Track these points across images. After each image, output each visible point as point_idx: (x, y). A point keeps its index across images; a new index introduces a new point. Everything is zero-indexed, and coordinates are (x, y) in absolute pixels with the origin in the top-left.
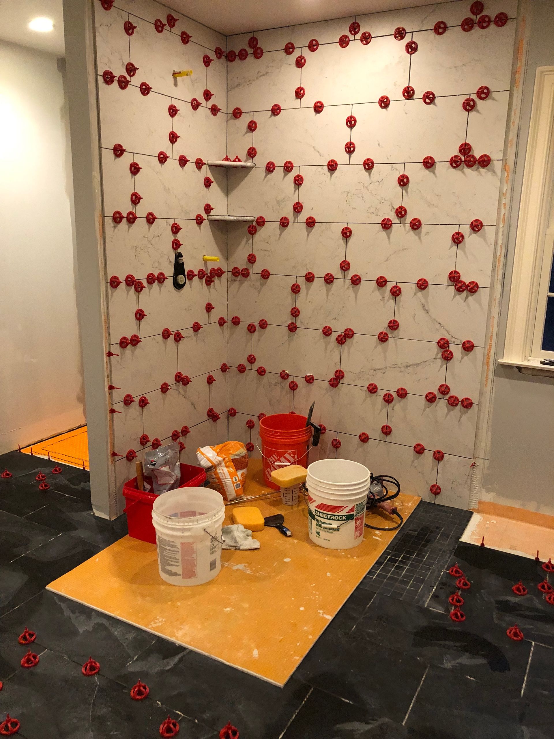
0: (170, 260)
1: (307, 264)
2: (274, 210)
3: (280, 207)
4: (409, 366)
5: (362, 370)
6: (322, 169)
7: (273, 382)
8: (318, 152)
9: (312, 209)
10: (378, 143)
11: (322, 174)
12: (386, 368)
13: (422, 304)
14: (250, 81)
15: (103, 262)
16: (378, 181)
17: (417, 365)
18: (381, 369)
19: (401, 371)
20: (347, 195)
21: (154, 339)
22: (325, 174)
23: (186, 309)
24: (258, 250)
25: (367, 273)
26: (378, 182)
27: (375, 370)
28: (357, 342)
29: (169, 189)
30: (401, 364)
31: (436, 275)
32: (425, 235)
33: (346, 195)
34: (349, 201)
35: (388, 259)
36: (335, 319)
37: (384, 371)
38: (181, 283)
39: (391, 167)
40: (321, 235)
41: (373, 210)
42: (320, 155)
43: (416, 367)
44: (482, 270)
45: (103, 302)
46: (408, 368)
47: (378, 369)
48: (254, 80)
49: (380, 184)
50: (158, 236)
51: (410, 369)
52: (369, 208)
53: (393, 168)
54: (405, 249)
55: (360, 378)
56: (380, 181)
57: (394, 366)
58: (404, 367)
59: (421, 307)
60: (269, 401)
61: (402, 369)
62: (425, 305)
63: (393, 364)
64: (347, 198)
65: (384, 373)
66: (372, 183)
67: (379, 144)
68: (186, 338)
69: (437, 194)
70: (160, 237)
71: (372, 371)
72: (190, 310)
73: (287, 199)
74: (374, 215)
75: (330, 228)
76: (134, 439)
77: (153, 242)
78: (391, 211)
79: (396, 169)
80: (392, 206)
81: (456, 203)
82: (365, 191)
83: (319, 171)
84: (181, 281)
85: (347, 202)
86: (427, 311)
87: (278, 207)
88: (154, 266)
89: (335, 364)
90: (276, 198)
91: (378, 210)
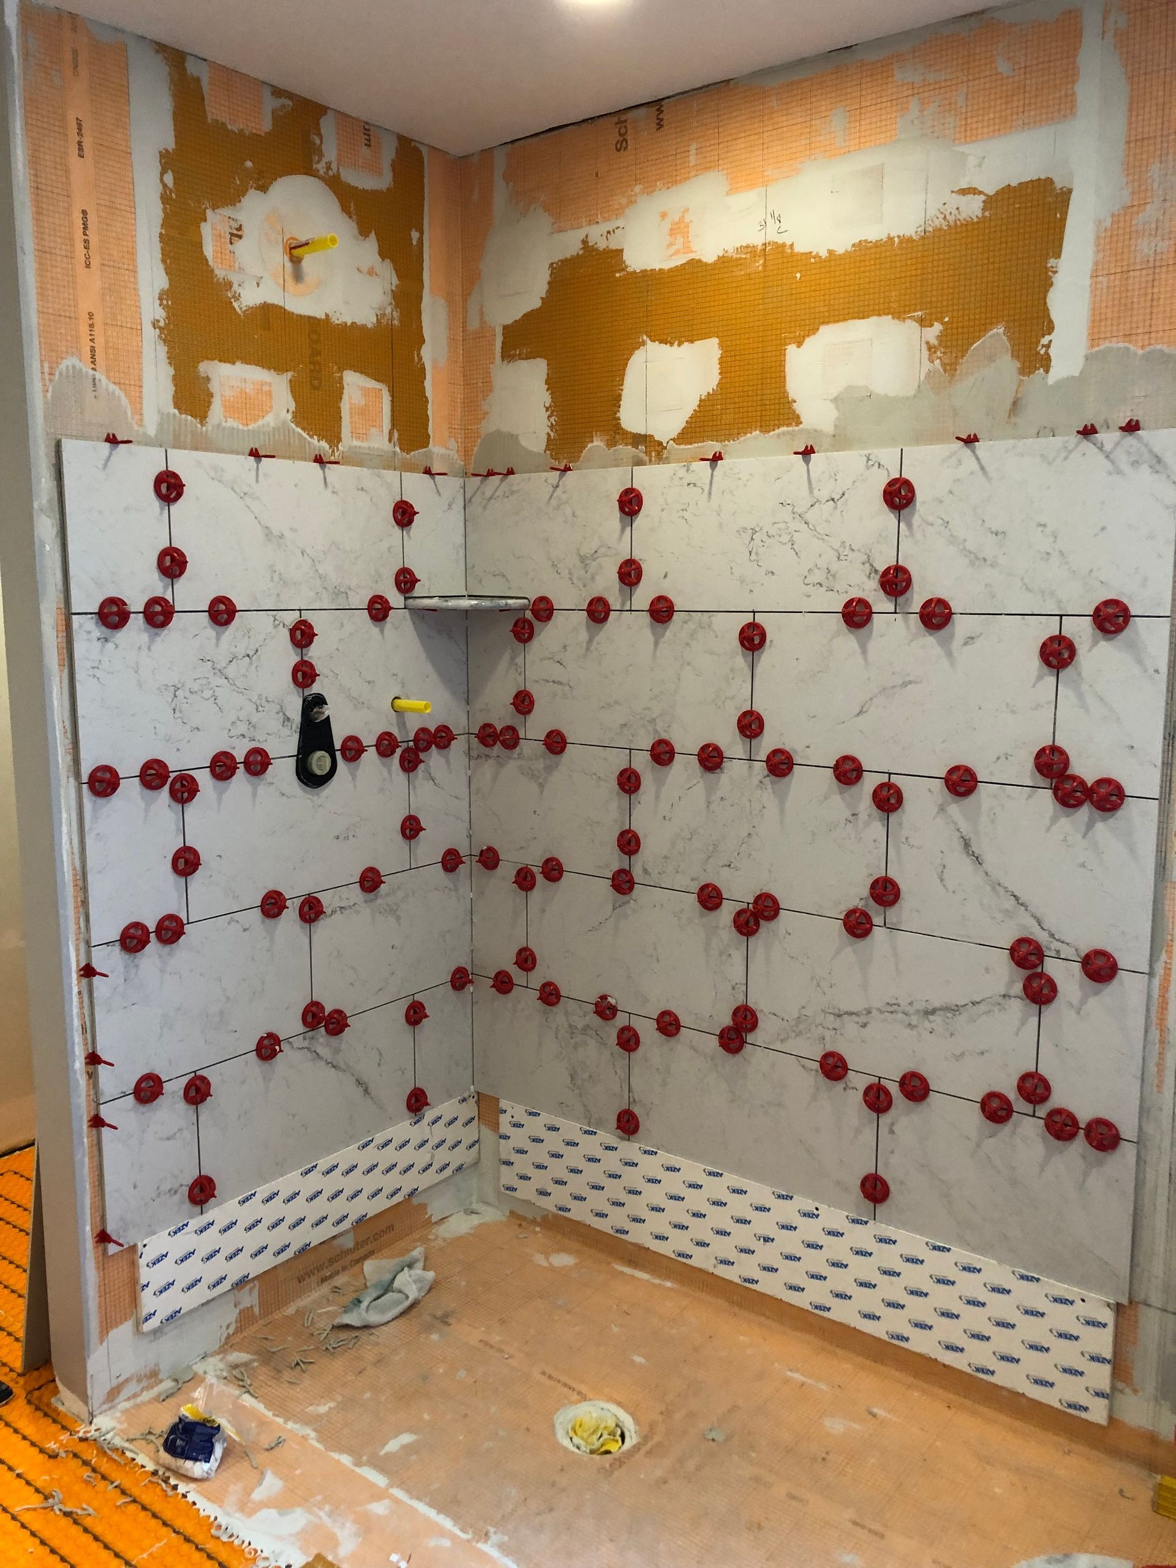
0: (284, 714)
1: (654, 720)
2: (575, 581)
3: (589, 573)
4: (934, 1011)
5: (804, 1012)
6: (688, 470)
7: (580, 1025)
9: (665, 577)
11: (689, 484)
12: (869, 1012)
13: (962, 837)
15: (69, 730)
16: (833, 500)
17: (955, 1010)
18: (854, 1014)
19: (910, 1024)
20: (752, 539)
21: (232, 920)
22: (695, 485)
23: (338, 838)
24: (538, 681)
25: (808, 747)
26: (832, 502)
27: (839, 1016)
28: (789, 934)
29: (282, 536)
30: (911, 1004)
31: (998, 758)
32: (966, 644)
33: (749, 538)
34: (757, 554)
35: (864, 710)
36: (729, 866)
37: (863, 1020)
38: (319, 772)
39: (866, 459)
40: (687, 644)
41: (819, 576)
43: (949, 1015)
44: (1132, 747)
45: (70, 833)
46: (931, 1018)
47: (846, 1013)
49: (836, 508)
50: (248, 656)
51: (937, 1019)
52: (810, 570)
53: (871, 463)
54: (910, 682)
55: (799, 1034)
56: (836, 497)
57: (890, 1009)
58: (918, 1011)
59: (958, 846)
60: (571, 1076)
61: (914, 1020)
62: (970, 839)
63: (888, 1004)
64: (751, 546)
65: (864, 1025)
66: (817, 505)
68: (339, 912)
69: (994, 529)
70: (254, 658)
71: (831, 1018)
72: (351, 837)
73: (603, 550)
74: (824, 589)
75: (710, 626)
76: (170, 1191)
77: (231, 671)
78: (869, 577)
79: (879, 464)
80: (871, 565)
81: (1048, 554)
82: (799, 525)
83: (681, 479)
84: (320, 767)
85: (753, 557)
86: (977, 858)
87: (583, 572)
88: (231, 734)
89: (733, 988)
90: (578, 549)
91: (834, 576)
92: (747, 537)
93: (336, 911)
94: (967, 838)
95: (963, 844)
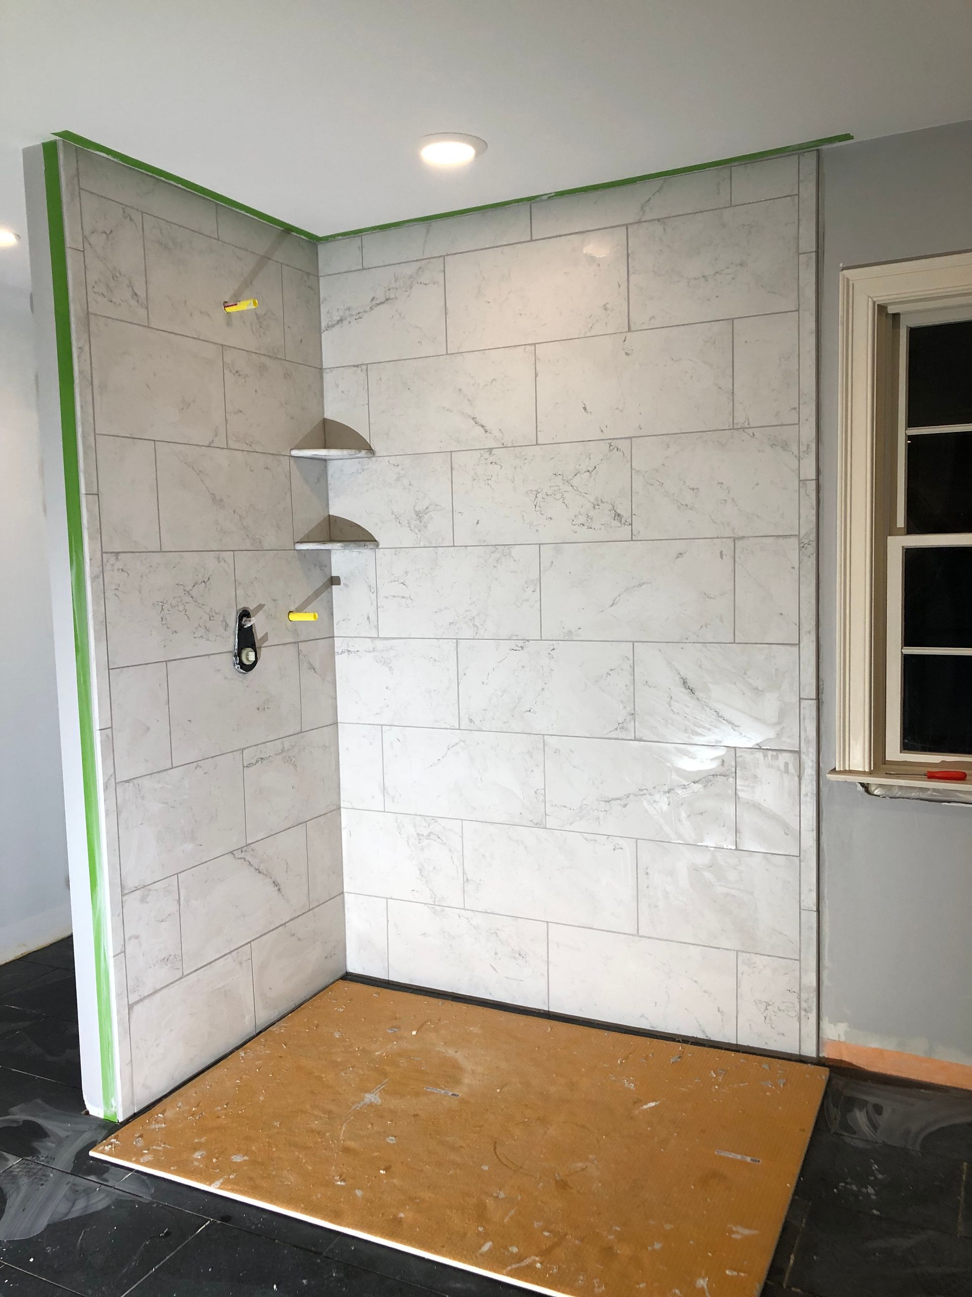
0: (226, 622)
1: (473, 618)
2: (412, 528)
3: (423, 522)
4: (669, 791)
5: (585, 802)
6: (490, 454)
7: (426, 833)
8: (482, 426)
9: (478, 523)
10: (584, 406)
12: (628, 797)
13: (682, 678)
14: (359, 313)
16: (589, 471)
17: (682, 788)
18: (618, 799)
19: (655, 801)
20: (536, 497)
21: (198, 766)
22: (495, 463)
23: (259, 709)
24: (387, 598)
25: (580, 629)
26: (588, 473)
28: (573, 752)
29: (221, 500)
30: (655, 788)
31: (701, 627)
32: (677, 557)
33: (534, 496)
34: (540, 507)
35: (615, 602)
36: (530, 711)
37: (623, 802)
38: (248, 663)
39: (608, 445)
40: (495, 567)
41: (582, 519)
42: (486, 432)
44: (781, 614)
47: (613, 799)
48: (365, 312)
49: (590, 476)
50: (204, 582)
51: (672, 796)
52: (576, 516)
53: (611, 448)
54: (644, 583)
55: (582, 818)
56: (591, 469)
57: (642, 793)
58: (660, 792)
59: (679, 683)
60: (420, 870)
61: (657, 798)
62: (686, 679)
63: (640, 790)
64: (536, 501)
65: (625, 806)
66: (578, 474)
67: (585, 408)
68: (260, 761)
69: (691, 487)
70: (208, 583)
71: (603, 804)
72: (266, 709)
73: (431, 508)
74: (585, 527)
75: (510, 554)
76: (164, 959)
77: (193, 593)
78: (614, 519)
79: (618, 449)
80: (615, 511)
81: (725, 500)
82: (567, 487)
83: (486, 459)
84: (248, 659)
85: (538, 508)
86: (691, 691)
87: (418, 522)
88: (196, 635)
89: (536, 793)
90: (414, 507)
91: (591, 519)
92: (533, 497)
93: (258, 761)
94: (685, 678)
95: (682, 682)
